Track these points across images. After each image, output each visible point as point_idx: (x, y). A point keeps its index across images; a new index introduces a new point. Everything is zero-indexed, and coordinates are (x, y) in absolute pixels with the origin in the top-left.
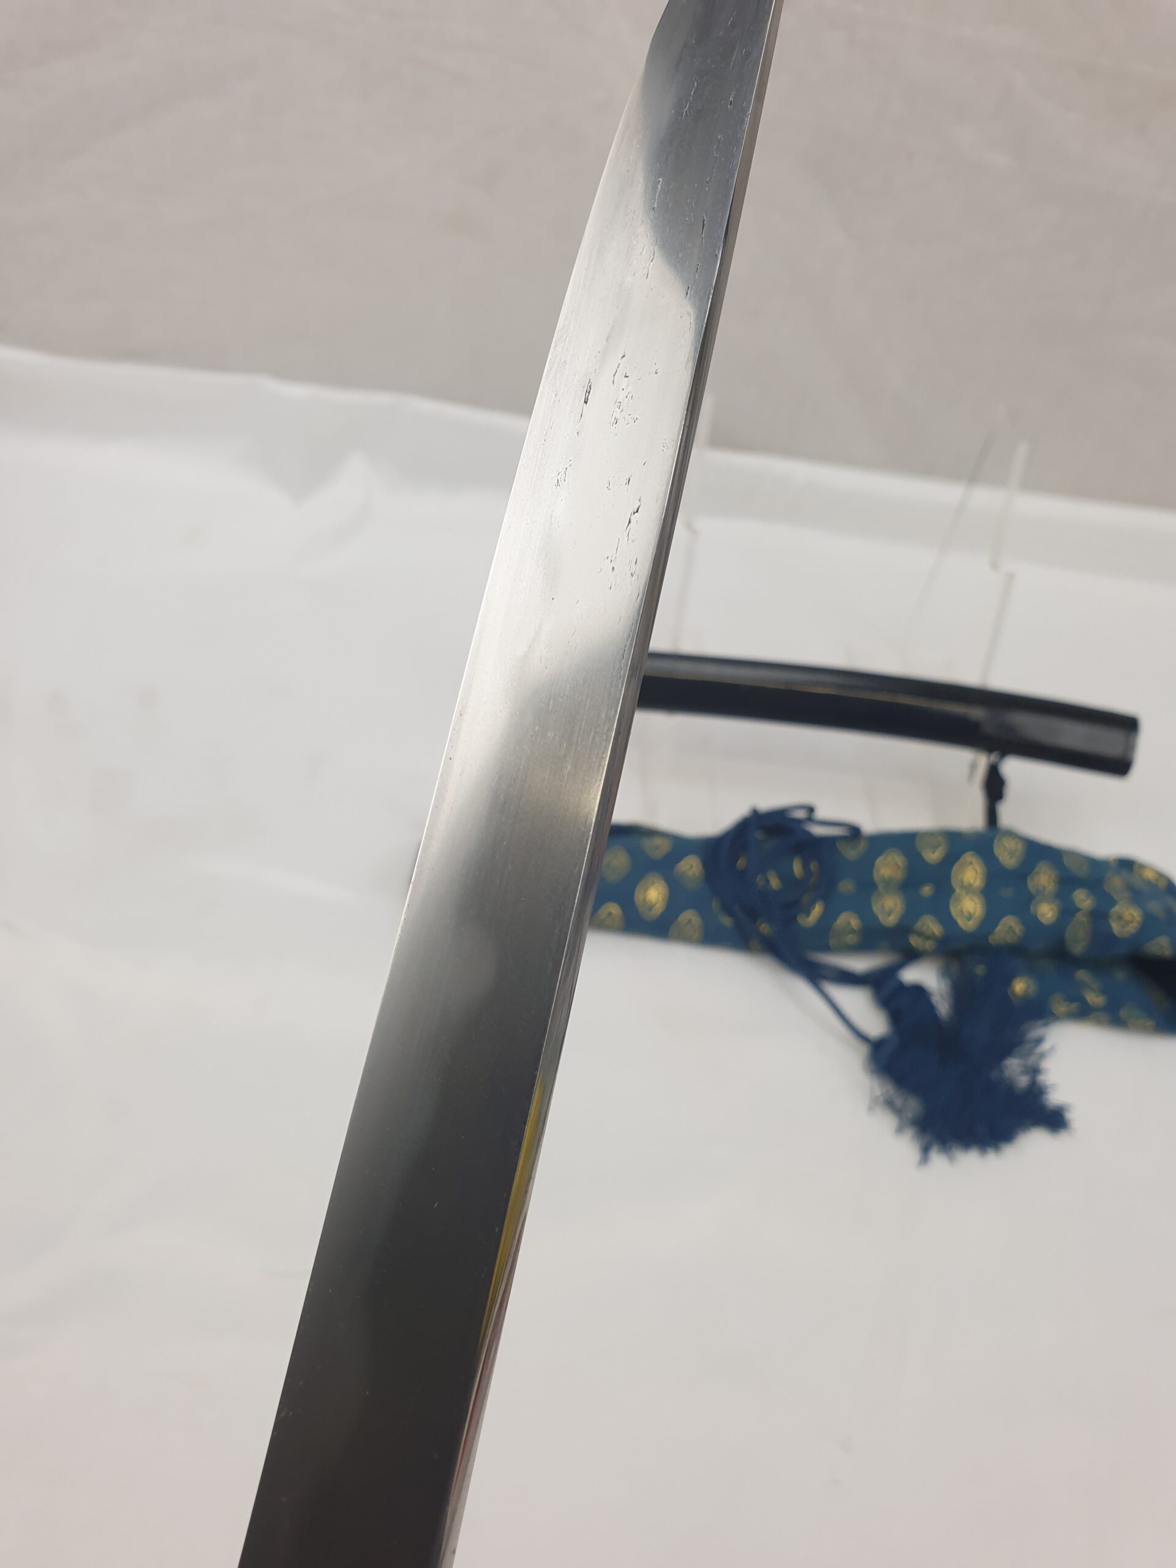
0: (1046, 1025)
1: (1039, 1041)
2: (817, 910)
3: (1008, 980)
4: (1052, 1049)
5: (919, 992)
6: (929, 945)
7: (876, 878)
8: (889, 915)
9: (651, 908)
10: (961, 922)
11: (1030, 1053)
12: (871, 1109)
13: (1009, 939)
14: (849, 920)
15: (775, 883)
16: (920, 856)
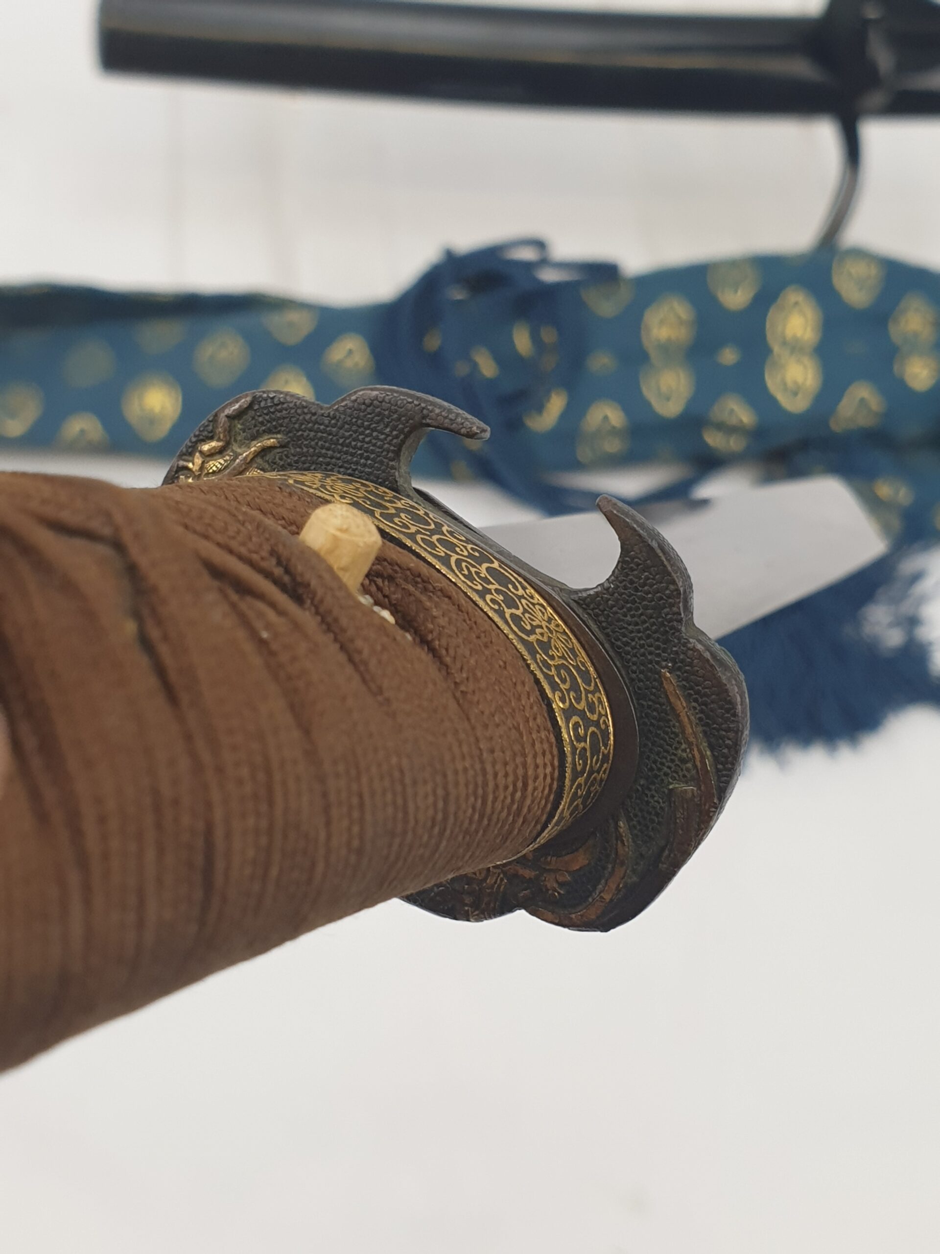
0: (928, 551)
1: (917, 577)
2: (556, 404)
6: (735, 444)
7: (646, 341)
8: (669, 400)
10: (782, 400)
11: (903, 595)
13: (864, 421)
14: (607, 415)
16: (715, 301)
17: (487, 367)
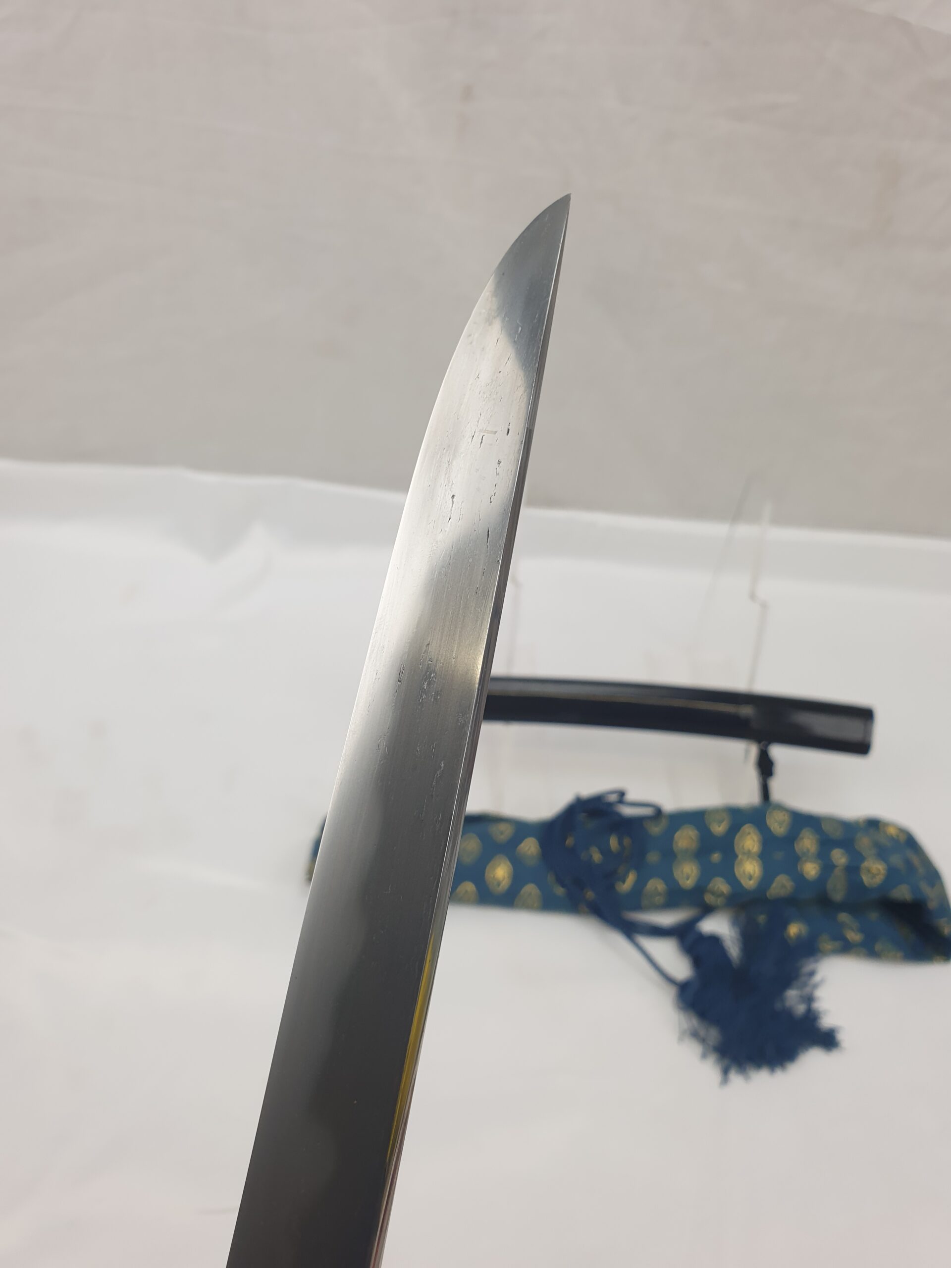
0: (817, 961)
1: (812, 974)
2: (631, 878)
3: (785, 925)
4: (822, 981)
5: (715, 940)
6: (720, 901)
7: (675, 848)
8: (688, 879)
9: (499, 884)
10: (744, 882)
11: (805, 985)
12: (681, 1039)
13: (783, 893)
14: (656, 885)
16: (709, 831)
17: (597, 857)
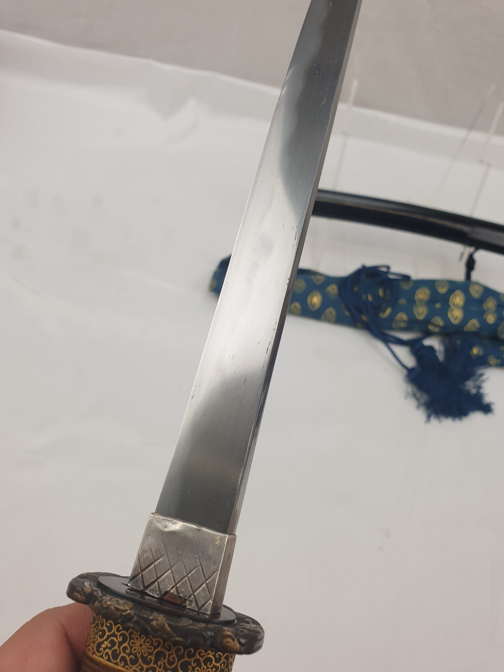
0: (485, 368)
1: (482, 375)
2: (388, 311)
3: (471, 348)
4: (488, 378)
5: (431, 349)
6: (437, 330)
7: (416, 298)
8: (421, 315)
9: (313, 306)
10: (452, 320)
11: (478, 379)
12: (406, 397)
13: (473, 329)
14: (402, 316)
15: (370, 298)
16: (436, 290)
